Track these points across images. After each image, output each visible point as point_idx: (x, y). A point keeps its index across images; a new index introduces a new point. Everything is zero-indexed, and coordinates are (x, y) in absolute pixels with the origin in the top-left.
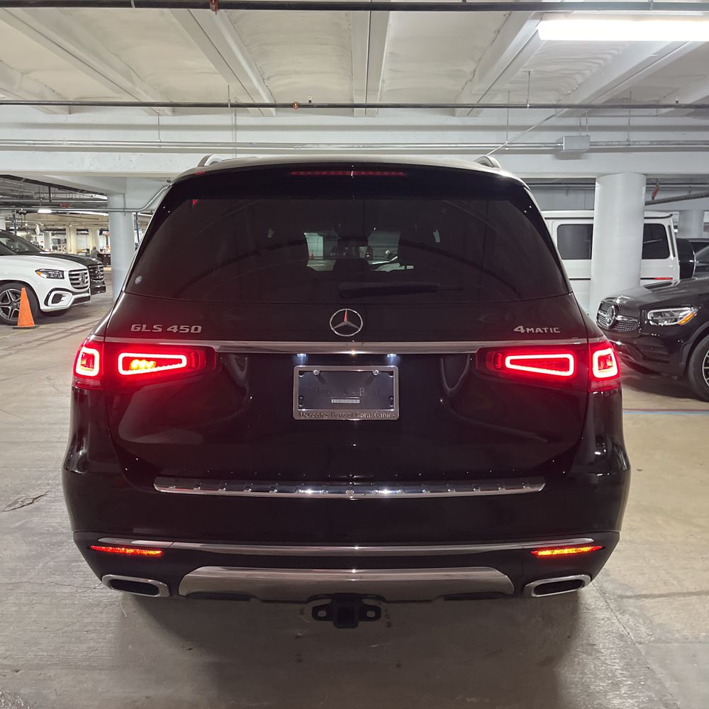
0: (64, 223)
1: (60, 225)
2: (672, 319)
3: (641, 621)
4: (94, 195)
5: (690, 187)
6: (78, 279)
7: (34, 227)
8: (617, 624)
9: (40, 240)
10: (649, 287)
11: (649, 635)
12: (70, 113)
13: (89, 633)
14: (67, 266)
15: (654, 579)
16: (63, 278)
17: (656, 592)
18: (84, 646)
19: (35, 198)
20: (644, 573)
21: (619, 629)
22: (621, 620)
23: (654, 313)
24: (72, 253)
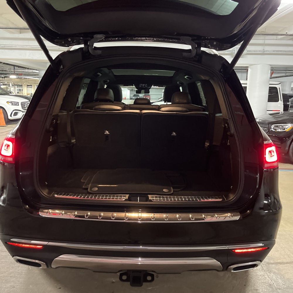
0: (22, 82)
1: (20, 83)
2: (282, 129)
3: (279, 277)
4: (33, 70)
5: (286, 72)
6: (25, 106)
7: (9, 84)
8: (268, 278)
9: (12, 89)
10: (271, 114)
11: (283, 284)
12: (20, 33)
13: (12, 278)
14: (20, 100)
15: (283, 254)
16: (18, 105)
17: (285, 261)
18: (8, 285)
19: (8, 71)
20: (279, 251)
21: (268, 281)
22: (269, 276)
23: (275, 126)
24: (25, 95)
